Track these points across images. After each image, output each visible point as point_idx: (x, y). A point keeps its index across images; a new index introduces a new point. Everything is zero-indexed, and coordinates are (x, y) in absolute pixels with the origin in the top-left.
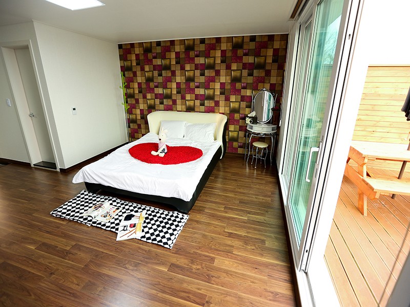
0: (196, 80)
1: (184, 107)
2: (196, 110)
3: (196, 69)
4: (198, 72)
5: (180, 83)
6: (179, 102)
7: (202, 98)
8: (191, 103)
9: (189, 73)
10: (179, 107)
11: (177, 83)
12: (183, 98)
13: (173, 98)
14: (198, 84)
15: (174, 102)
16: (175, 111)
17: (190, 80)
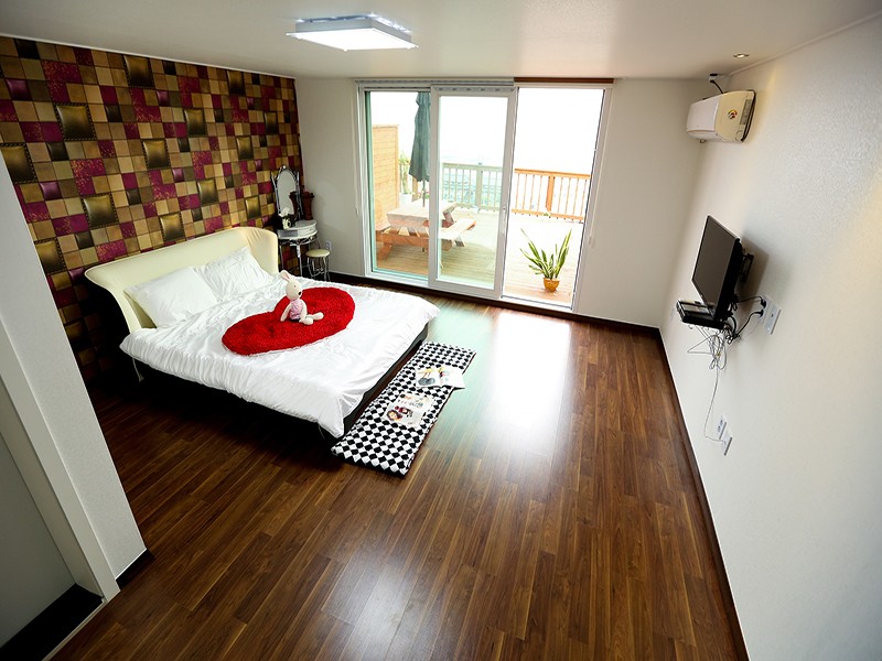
0: (173, 163)
1: (157, 235)
2: (187, 234)
3: (169, 135)
4: (173, 144)
5: (134, 173)
6: (141, 225)
7: (194, 203)
8: (173, 221)
9: (152, 147)
10: (144, 240)
11: (124, 176)
12: (150, 212)
13: (122, 221)
14: (179, 172)
15: (128, 230)
16: (134, 253)
17: (157, 164)
